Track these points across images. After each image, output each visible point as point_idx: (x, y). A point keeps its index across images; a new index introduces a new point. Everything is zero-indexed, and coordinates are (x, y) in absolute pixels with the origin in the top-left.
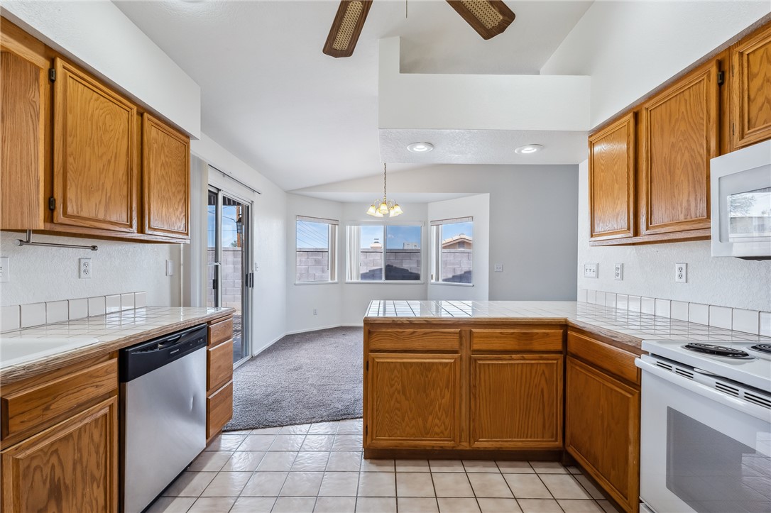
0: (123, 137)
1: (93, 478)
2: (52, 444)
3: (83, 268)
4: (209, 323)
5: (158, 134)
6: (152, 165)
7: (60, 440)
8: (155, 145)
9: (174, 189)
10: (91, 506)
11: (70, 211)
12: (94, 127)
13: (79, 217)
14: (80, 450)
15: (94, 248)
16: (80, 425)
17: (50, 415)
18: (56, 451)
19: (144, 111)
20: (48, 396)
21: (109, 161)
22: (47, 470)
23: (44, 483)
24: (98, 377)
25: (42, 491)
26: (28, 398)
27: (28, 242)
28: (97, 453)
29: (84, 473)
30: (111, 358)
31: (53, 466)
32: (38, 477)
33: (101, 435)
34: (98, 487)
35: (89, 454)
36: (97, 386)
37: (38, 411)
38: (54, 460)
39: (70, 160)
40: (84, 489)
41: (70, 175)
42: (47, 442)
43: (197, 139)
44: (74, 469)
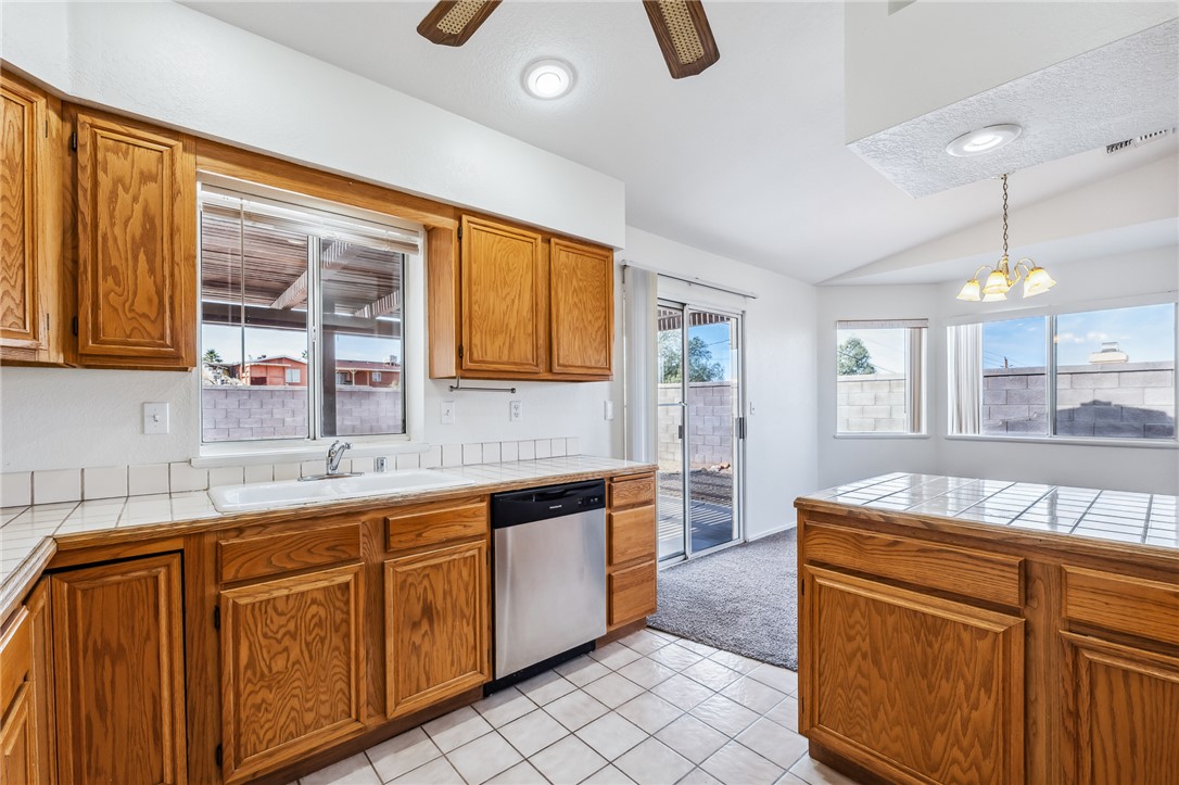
0: (527, 273)
1: (463, 615)
2: (425, 568)
3: (514, 411)
4: (611, 479)
5: (568, 257)
6: (561, 295)
7: (432, 566)
8: (565, 271)
9: (590, 317)
10: (461, 639)
11: (475, 356)
12: (497, 270)
13: (484, 362)
14: (449, 582)
15: (513, 390)
16: (449, 558)
17: (422, 542)
18: (428, 575)
19: (548, 236)
20: (420, 524)
21: (513, 301)
22: (420, 590)
23: (419, 599)
24: (465, 517)
25: (418, 609)
26: (405, 522)
27: (457, 388)
28: (467, 590)
29: (454, 606)
30: (482, 501)
31: (425, 589)
32: (412, 591)
33: (470, 575)
34: (468, 624)
35: (459, 590)
36: (465, 526)
37: (412, 536)
38: (426, 582)
39: (475, 307)
40: (454, 620)
41: (476, 322)
42: (419, 565)
43: (619, 249)
44: (445, 598)
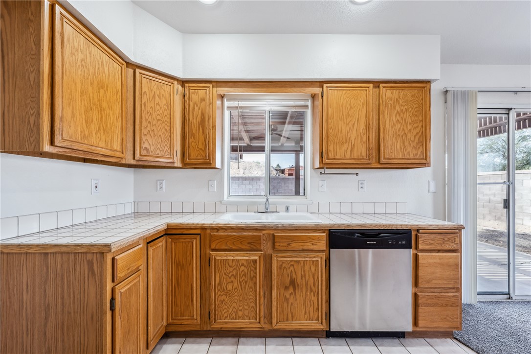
1: (311, 290)
2: (291, 261)
3: (360, 185)
4: (418, 231)
5: (392, 93)
6: (387, 116)
7: (295, 261)
8: (390, 102)
9: (409, 127)
10: (310, 302)
12: (344, 109)
13: (335, 159)
14: (304, 271)
15: (357, 174)
16: (304, 259)
17: (290, 248)
18: (293, 265)
19: (377, 84)
20: (289, 239)
21: (354, 125)
22: (289, 272)
23: (288, 276)
24: (313, 239)
25: (288, 281)
26: (281, 237)
27: (324, 173)
28: (314, 278)
29: (306, 285)
30: (324, 232)
31: (292, 272)
32: (285, 271)
33: (315, 270)
34: (314, 296)
35: (309, 275)
36: (313, 244)
37: (285, 244)
38: (292, 268)
39: (331, 131)
40: (306, 291)
42: (289, 259)
44: (302, 279)
